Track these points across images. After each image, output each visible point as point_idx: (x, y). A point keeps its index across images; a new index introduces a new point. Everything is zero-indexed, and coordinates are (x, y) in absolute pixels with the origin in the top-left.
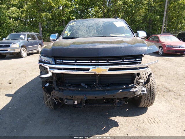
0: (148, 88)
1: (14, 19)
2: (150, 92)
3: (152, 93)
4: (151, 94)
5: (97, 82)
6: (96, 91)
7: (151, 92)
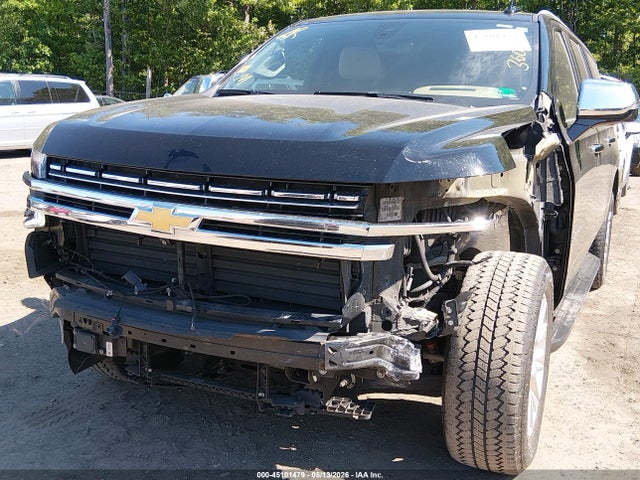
0: (476, 362)
1: (256, 19)
2: (483, 388)
3: (492, 395)
4: (487, 400)
5: (181, 278)
6: (166, 312)
7: (487, 388)
